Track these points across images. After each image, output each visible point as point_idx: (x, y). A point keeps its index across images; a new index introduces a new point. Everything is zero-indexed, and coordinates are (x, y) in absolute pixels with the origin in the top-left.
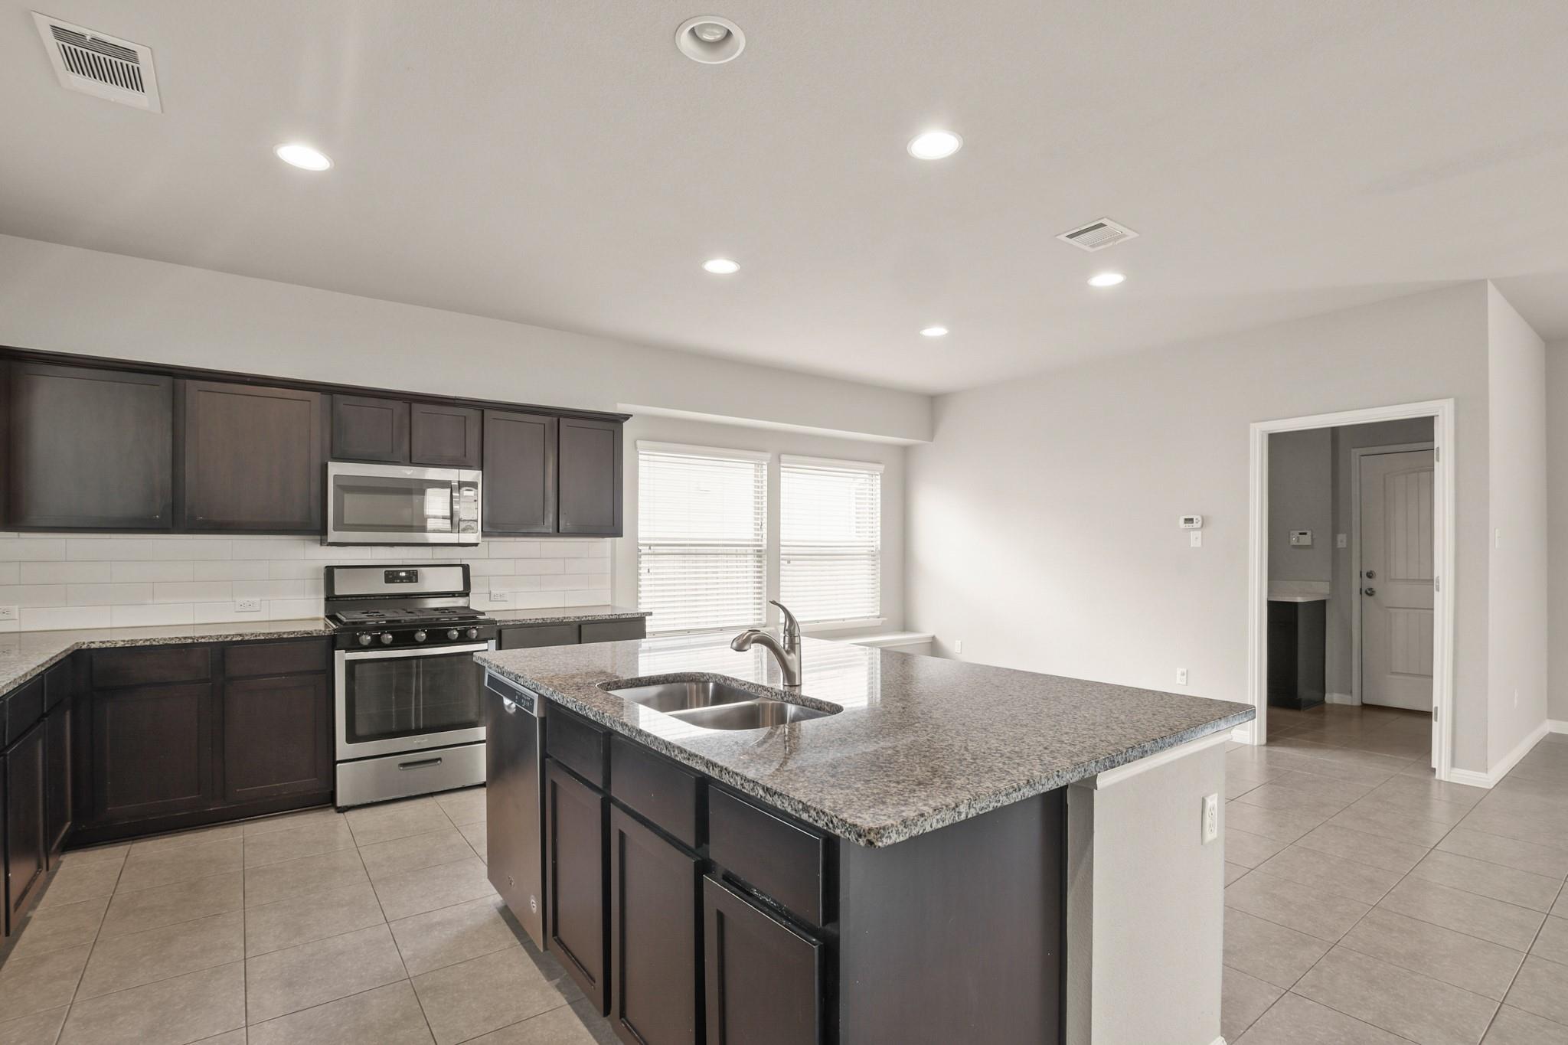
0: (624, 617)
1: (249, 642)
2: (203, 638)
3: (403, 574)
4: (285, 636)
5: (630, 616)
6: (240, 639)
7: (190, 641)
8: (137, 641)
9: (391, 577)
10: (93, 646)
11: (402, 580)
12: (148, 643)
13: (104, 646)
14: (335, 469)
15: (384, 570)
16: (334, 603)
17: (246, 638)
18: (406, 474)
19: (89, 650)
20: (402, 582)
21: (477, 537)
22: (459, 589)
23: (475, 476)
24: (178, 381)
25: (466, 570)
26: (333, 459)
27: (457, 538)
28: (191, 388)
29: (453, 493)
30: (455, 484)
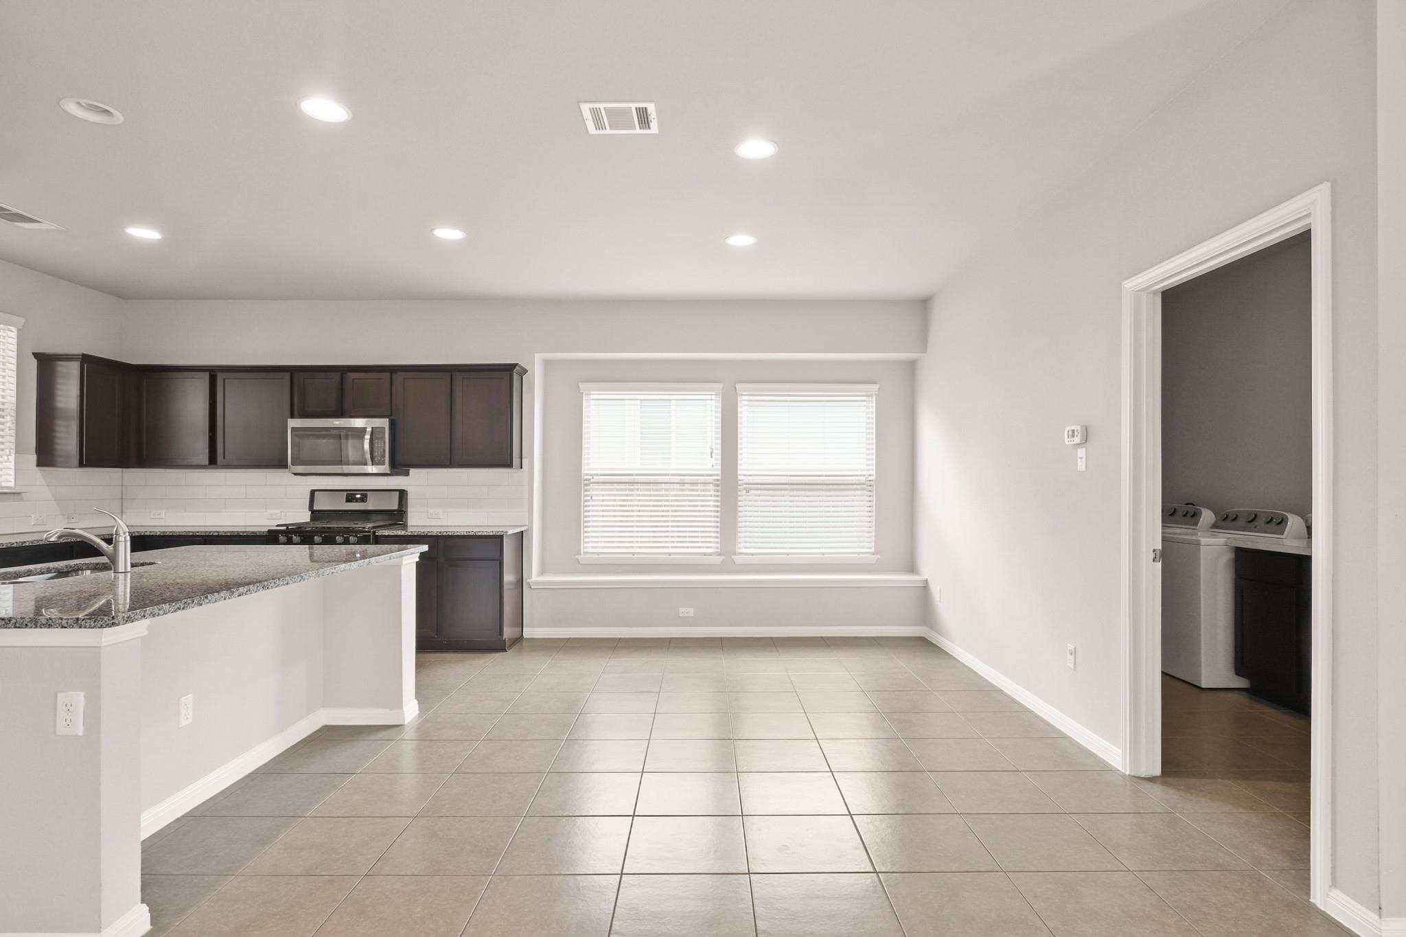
0: (480, 534)
1: (222, 536)
2: (198, 532)
3: (358, 496)
4: (241, 534)
5: (485, 534)
6: (217, 534)
7: (191, 534)
8: (166, 532)
9: (351, 497)
10: (146, 534)
11: (357, 500)
12: (171, 534)
13: (151, 534)
14: (293, 423)
15: (345, 493)
16: (316, 515)
17: (220, 534)
18: (336, 424)
19: (144, 536)
20: (357, 502)
21: (385, 468)
22: (394, 506)
23: (383, 423)
24: (213, 374)
25: (402, 494)
26: (292, 417)
27: (371, 469)
28: (220, 378)
29: (367, 437)
30: (369, 430)
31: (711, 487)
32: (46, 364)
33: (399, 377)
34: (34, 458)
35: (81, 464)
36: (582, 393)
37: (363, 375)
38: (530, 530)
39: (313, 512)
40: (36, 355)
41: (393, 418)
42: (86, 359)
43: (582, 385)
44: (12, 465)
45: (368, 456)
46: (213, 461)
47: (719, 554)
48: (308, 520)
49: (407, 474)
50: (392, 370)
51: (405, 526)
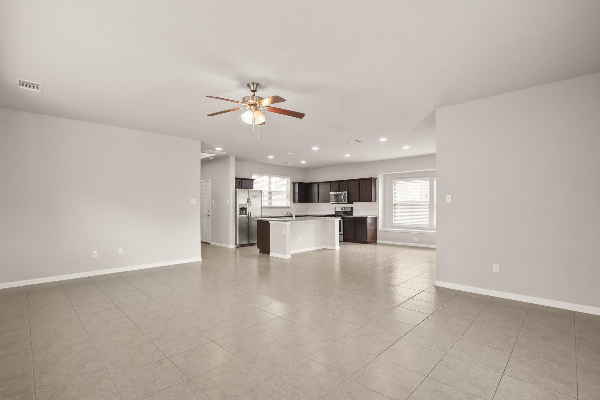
15: (340, 208)
18: (338, 193)
20: (343, 209)
21: (346, 202)
22: (350, 211)
23: (346, 192)
24: (318, 183)
25: (352, 208)
26: (331, 192)
27: (344, 202)
28: (319, 184)
29: (343, 195)
30: (343, 194)
31: (428, 206)
32: (294, 184)
33: (349, 182)
34: (292, 201)
35: (299, 202)
36: (393, 182)
37: (342, 182)
38: (378, 216)
39: (336, 212)
40: (292, 183)
41: (348, 191)
42: (299, 183)
43: (393, 180)
44: (289, 202)
45: (343, 200)
46: (318, 201)
47: (429, 225)
48: (335, 213)
49: (353, 203)
50: (348, 181)
51: (352, 215)
